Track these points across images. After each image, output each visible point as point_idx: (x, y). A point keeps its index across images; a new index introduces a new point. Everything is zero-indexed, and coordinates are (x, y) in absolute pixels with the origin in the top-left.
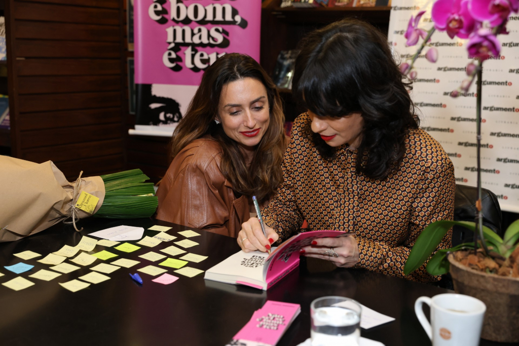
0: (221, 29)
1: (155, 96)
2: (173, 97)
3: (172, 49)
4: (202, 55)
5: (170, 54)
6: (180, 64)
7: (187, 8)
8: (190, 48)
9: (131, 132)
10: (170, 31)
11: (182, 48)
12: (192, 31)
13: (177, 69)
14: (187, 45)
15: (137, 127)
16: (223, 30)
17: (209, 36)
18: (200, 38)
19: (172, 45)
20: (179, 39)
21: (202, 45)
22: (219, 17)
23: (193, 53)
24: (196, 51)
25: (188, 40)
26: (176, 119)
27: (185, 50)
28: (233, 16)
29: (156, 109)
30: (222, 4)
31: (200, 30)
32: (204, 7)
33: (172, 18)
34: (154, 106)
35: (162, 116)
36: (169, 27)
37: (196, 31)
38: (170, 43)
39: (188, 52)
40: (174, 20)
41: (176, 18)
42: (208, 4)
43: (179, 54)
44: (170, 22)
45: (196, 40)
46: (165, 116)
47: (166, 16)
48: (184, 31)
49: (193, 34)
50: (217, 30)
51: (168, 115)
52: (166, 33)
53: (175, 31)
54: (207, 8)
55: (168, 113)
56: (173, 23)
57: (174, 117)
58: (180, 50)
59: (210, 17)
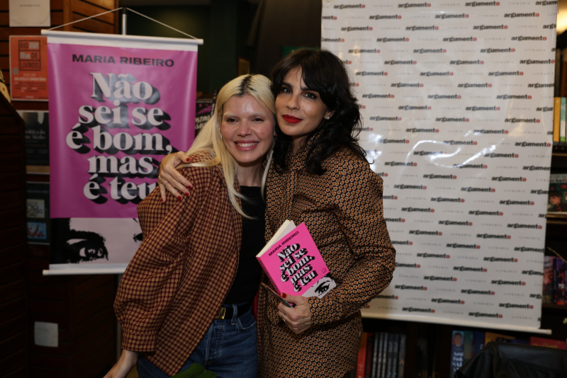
0: (151, 159)
1: (73, 230)
2: (96, 232)
3: (94, 180)
4: (130, 186)
5: (92, 185)
6: (104, 195)
7: (113, 137)
8: (116, 179)
9: (45, 272)
10: (93, 161)
11: (107, 179)
12: (119, 161)
13: (101, 200)
14: (113, 175)
15: (51, 266)
16: (153, 159)
17: (138, 166)
18: (128, 168)
19: (95, 176)
20: (103, 169)
21: (130, 175)
22: (149, 147)
23: (120, 183)
24: (123, 182)
25: (114, 169)
26: (99, 254)
27: (111, 181)
28: (164, 146)
29: (75, 244)
30: (152, 134)
31: (127, 160)
32: (132, 136)
33: (95, 147)
34: (72, 242)
35: (82, 253)
36: (91, 156)
37: (123, 161)
38: (92, 174)
39: (114, 183)
40: (97, 149)
41: (99, 147)
42: (137, 134)
43: (104, 185)
44: (93, 151)
45: (123, 170)
46: (86, 252)
47: (88, 145)
48: (109, 161)
49: (119, 165)
50: (147, 160)
51: (90, 251)
52: (88, 163)
53: (98, 161)
54: (135, 137)
55: (90, 249)
56: (96, 152)
57: (97, 253)
58: (104, 180)
59: (138, 147)
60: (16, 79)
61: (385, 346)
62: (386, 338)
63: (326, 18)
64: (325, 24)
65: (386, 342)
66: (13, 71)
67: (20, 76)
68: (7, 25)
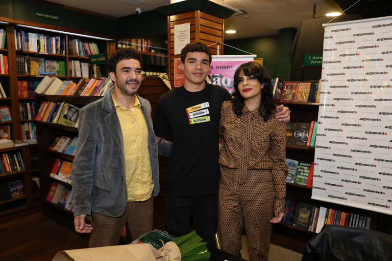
60: (177, 78)
61: (357, 222)
62: (358, 217)
63: (326, 38)
64: (325, 41)
65: (357, 220)
66: (175, 74)
67: (178, 76)
68: (174, 54)
